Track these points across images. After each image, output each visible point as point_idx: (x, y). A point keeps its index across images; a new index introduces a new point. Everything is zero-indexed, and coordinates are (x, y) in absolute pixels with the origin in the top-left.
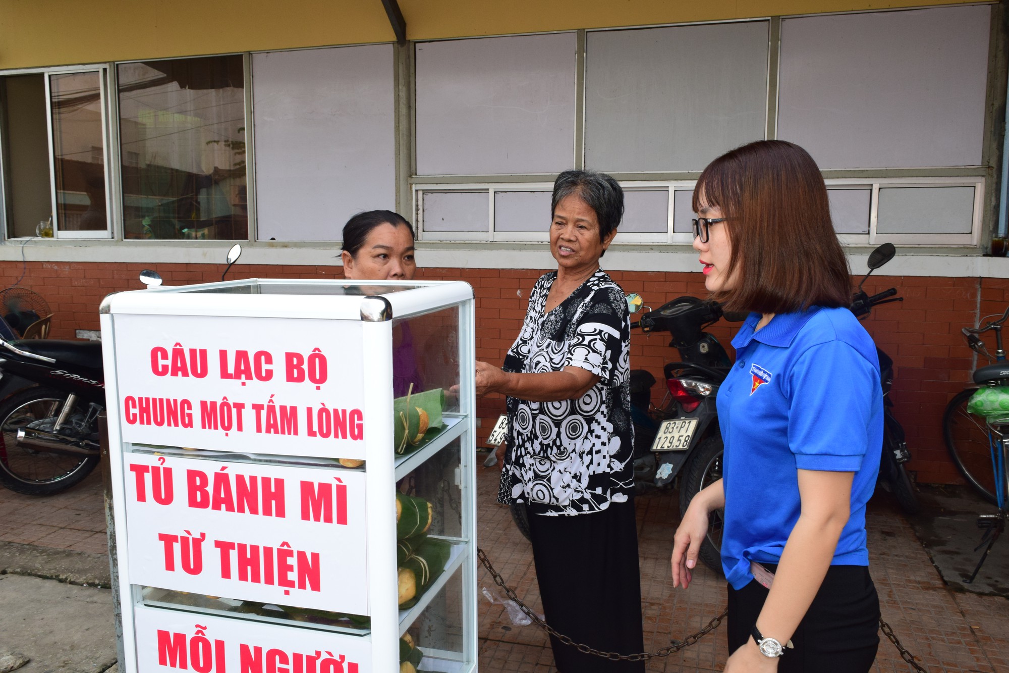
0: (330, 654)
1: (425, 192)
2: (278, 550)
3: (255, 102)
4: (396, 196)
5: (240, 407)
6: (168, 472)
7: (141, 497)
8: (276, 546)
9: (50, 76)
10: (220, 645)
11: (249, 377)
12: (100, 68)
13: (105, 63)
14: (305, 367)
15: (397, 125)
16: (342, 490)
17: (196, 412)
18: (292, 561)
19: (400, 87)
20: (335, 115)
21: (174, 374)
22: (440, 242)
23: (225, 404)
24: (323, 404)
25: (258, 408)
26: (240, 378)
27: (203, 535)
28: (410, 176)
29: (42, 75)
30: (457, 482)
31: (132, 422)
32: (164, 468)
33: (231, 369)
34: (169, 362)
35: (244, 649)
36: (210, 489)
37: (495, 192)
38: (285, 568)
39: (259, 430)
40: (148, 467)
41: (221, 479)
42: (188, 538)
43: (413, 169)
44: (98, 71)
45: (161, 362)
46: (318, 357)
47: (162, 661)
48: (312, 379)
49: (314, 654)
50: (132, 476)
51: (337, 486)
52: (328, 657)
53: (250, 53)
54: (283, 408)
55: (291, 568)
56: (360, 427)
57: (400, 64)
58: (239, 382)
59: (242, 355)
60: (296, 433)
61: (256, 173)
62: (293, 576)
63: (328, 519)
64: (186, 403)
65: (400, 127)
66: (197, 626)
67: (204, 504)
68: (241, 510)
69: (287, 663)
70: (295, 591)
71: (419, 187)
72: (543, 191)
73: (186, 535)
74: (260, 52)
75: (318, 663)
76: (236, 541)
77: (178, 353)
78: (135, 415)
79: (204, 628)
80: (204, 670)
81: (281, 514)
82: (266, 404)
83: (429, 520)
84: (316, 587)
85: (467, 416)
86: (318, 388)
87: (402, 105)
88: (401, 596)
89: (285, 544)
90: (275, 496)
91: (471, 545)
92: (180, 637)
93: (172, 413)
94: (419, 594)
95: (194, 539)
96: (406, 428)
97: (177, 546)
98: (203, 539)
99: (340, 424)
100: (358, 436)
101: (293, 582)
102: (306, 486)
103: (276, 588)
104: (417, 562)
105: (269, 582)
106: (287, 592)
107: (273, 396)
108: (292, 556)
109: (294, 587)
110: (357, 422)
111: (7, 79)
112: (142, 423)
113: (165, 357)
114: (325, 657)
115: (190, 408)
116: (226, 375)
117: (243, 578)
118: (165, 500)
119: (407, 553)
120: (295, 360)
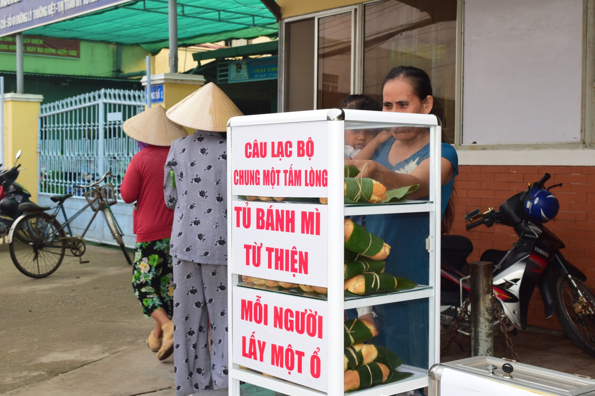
0: (311, 311)
2: (291, 251)
3: (465, 25)
5: (278, 172)
6: (249, 209)
7: (238, 225)
8: (290, 249)
9: (319, 19)
10: (266, 306)
11: (283, 156)
12: (352, 8)
13: (356, 4)
14: (305, 148)
15: (585, 34)
16: (318, 215)
17: (261, 176)
18: (297, 257)
20: (530, 29)
21: (254, 157)
23: (273, 171)
24: (312, 168)
26: (278, 156)
27: (261, 244)
29: (313, 19)
30: (427, 248)
31: (236, 184)
32: (248, 208)
33: (276, 153)
34: (251, 151)
35: (276, 308)
36: (265, 218)
38: (294, 261)
39: (286, 185)
40: (241, 208)
41: (270, 212)
42: (255, 246)
44: (351, 12)
45: (249, 151)
46: (310, 142)
47: (243, 318)
48: (308, 155)
49: (304, 311)
50: (235, 212)
51: (316, 213)
52: (310, 313)
54: (296, 171)
55: (296, 261)
56: (326, 179)
58: (278, 158)
59: (280, 144)
60: (300, 185)
61: (463, 85)
62: (297, 266)
63: (312, 233)
64: (258, 171)
66: (257, 296)
67: (262, 227)
68: (277, 230)
69: (293, 317)
70: (297, 274)
73: (255, 245)
75: (306, 316)
76: (274, 247)
77: (256, 145)
78: (237, 180)
79: (260, 297)
80: (259, 322)
81: (293, 231)
82: (289, 170)
83: (382, 250)
84: (306, 272)
85: (432, 202)
86: (310, 159)
87: (589, 15)
88: (355, 289)
89: (294, 247)
90: (291, 220)
91: (433, 290)
92: (250, 303)
93: (252, 178)
94: (369, 292)
95: (258, 247)
96: (360, 187)
97: (251, 251)
98: (261, 247)
99: (318, 178)
100: (325, 185)
101: (297, 269)
102: (304, 214)
103: (290, 273)
104: (372, 275)
105: (287, 270)
106: (294, 276)
107: (292, 165)
108: (297, 254)
109: (297, 272)
110: (325, 177)
111: (292, 25)
112: (240, 184)
113: (250, 148)
114: (308, 312)
115: (259, 175)
116: (273, 155)
117: (276, 268)
118: (247, 226)
119: (365, 267)
120: (301, 144)
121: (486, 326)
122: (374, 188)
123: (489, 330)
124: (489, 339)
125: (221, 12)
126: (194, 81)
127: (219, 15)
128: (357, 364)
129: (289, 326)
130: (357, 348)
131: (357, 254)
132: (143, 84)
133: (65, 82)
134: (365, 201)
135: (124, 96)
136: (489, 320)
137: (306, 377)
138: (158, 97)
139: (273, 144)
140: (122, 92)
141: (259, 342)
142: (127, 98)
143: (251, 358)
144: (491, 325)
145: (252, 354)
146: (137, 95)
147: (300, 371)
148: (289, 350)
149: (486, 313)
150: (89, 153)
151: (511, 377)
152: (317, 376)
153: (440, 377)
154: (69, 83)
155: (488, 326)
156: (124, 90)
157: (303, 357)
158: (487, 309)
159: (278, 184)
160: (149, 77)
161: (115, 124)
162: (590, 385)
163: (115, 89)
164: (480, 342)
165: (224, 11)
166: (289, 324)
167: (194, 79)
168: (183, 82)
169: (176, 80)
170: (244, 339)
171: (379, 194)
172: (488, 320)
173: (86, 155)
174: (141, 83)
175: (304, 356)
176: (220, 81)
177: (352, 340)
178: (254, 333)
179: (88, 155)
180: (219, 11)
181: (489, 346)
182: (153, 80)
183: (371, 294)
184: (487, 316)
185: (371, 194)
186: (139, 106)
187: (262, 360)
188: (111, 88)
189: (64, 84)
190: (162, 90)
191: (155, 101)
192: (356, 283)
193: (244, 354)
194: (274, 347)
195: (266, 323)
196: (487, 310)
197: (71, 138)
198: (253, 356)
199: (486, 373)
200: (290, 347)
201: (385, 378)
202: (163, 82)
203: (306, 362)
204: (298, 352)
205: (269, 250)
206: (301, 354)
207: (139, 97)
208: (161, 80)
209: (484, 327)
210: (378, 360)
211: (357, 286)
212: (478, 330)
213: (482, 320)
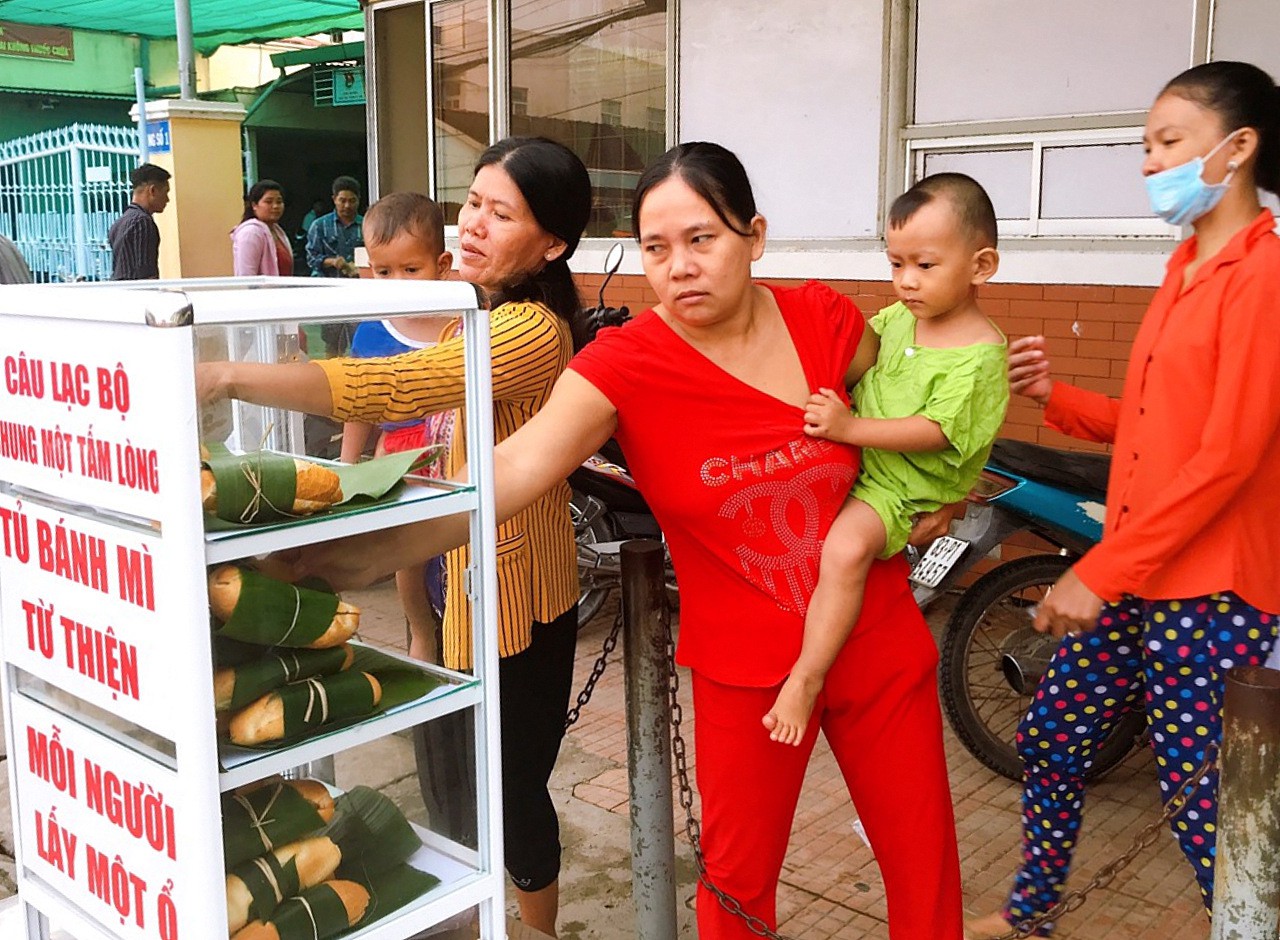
0: (150, 789)
1: (928, 152)
2: (106, 637)
3: (682, 21)
4: (881, 160)
5: (68, 439)
6: (24, 520)
7: (8, 553)
8: (104, 632)
9: (431, 5)
10: (70, 754)
11: (73, 401)
14: (112, 388)
15: (887, 40)
16: (148, 563)
17: (39, 444)
18: (116, 654)
20: (793, 31)
21: (22, 393)
23: (58, 434)
24: (128, 441)
25: (81, 440)
26: (65, 400)
27: (52, 606)
28: (904, 127)
32: (22, 515)
33: (60, 390)
34: (17, 377)
35: (88, 765)
36: (53, 546)
37: (1043, 148)
38: (112, 663)
39: (83, 473)
40: (9, 512)
41: (60, 531)
42: (42, 609)
43: (910, 113)
45: (12, 376)
46: (121, 374)
47: (33, 770)
48: (119, 406)
49: (138, 787)
51: (145, 555)
52: (150, 793)
54: (99, 444)
55: (115, 664)
56: (157, 474)
58: (66, 406)
59: (66, 370)
60: (111, 480)
62: (118, 675)
63: (140, 602)
64: (32, 431)
65: (891, 44)
66: (54, 727)
67: (50, 567)
68: (77, 580)
69: (120, 794)
70: (120, 696)
71: (916, 145)
72: (1129, 144)
73: (40, 605)
75: (143, 797)
76: (76, 620)
77: (23, 365)
79: (59, 731)
80: (61, 787)
81: (105, 589)
82: (86, 437)
83: (332, 628)
84: (136, 696)
85: (473, 489)
86: (124, 418)
87: (894, 6)
88: (259, 731)
89: (110, 630)
90: (100, 563)
92: (43, 738)
93: (23, 443)
94: (297, 732)
95: (46, 612)
96: (256, 486)
97: (35, 619)
98: (51, 614)
99: (142, 470)
100: (156, 489)
101: (118, 683)
102: (122, 552)
103: (107, 689)
104: (306, 688)
105: (101, 679)
106: (115, 697)
107: (91, 426)
108: (115, 647)
109: (119, 690)
110: (154, 468)
111: (385, 14)
112: (4, 454)
113: (14, 371)
114: (147, 792)
115: (34, 439)
116: (57, 397)
117: (82, 670)
118: (24, 557)
119: (287, 673)
120: (104, 377)
121: (652, 675)
122: (300, 481)
123: (659, 681)
124: (660, 699)
126: (226, 114)
128: (279, 898)
129: (114, 814)
130: (283, 857)
132: (134, 119)
133: (46, 103)
134: (276, 518)
136: (658, 660)
138: (161, 143)
139: (53, 365)
140: (107, 131)
141: (65, 833)
143: (52, 862)
144: (661, 670)
145: (55, 857)
147: (140, 922)
148: (118, 868)
149: (651, 647)
150: (60, 237)
154: (53, 104)
155: (655, 675)
157: (144, 893)
158: (654, 639)
159: (70, 470)
160: (143, 107)
161: (100, 188)
164: (642, 705)
166: (114, 807)
167: (226, 110)
168: (205, 117)
169: (192, 112)
170: (39, 817)
171: (317, 494)
172: (656, 662)
173: (54, 242)
174: (130, 117)
175: (145, 890)
176: (319, 102)
177: (268, 843)
178: (54, 808)
179: (58, 241)
181: (660, 712)
182: (149, 113)
184: (653, 654)
185: (293, 497)
187: (71, 875)
188: (89, 123)
189: (44, 107)
190: (166, 130)
191: (155, 149)
192: (263, 716)
193: (42, 853)
194: (90, 852)
195: (73, 794)
196: (654, 642)
197: (28, 211)
198: (56, 863)
200: (119, 863)
201: (356, 919)
202: (167, 115)
203: (150, 905)
204: (134, 880)
205: (67, 625)
206: (139, 886)
208: (164, 111)
209: (647, 677)
210: (340, 873)
211: (264, 724)
212: (637, 681)
213: (644, 662)
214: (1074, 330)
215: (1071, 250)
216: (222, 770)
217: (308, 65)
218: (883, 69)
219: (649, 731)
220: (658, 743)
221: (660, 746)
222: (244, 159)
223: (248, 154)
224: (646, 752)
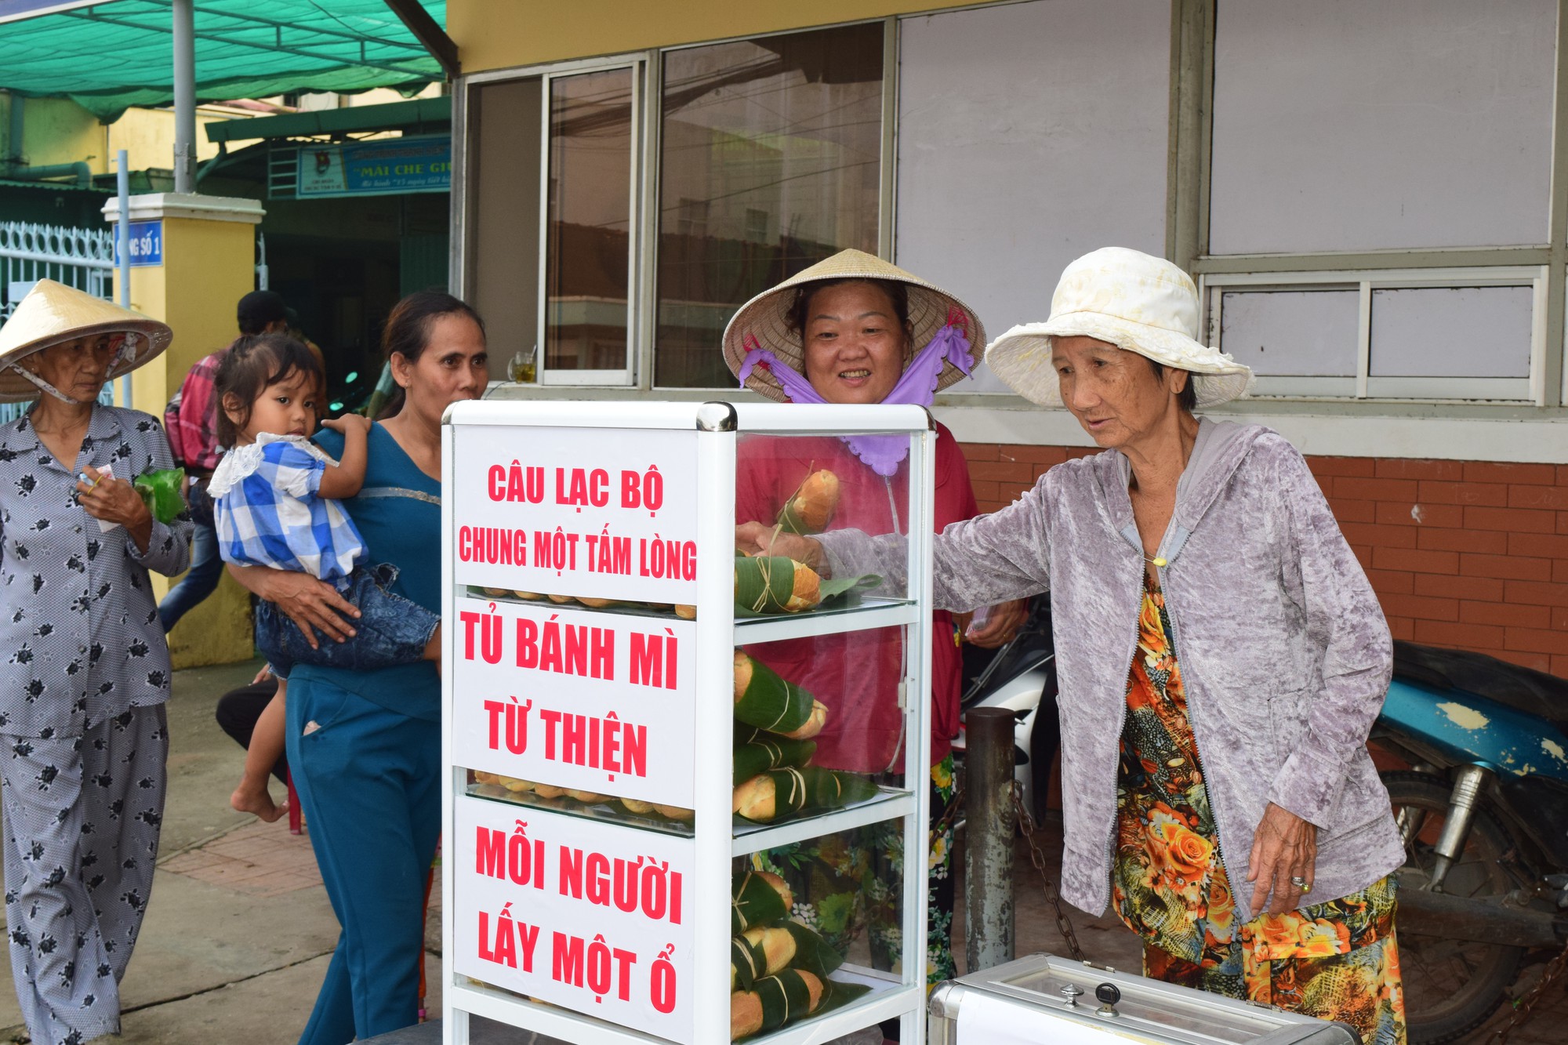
0: (652, 860)
1: (1226, 290)
2: (605, 722)
5: (573, 538)
6: (498, 620)
7: (470, 655)
8: (602, 717)
9: (551, 81)
10: (540, 846)
11: (584, 503)
12: (633, 60)
13: (643, 51)
14: (641, 488)
15: (1174, 150)
16: (672, 644)
17: (530, 546)
18: (618, 737)
19: (1183, 72)
20: (1051, 134)
21: (510, 499)
22: (1252, 398)
23: (559, 536)
24: (657, 535)
25: (591, 540)
26: (575, 503)
27: (529, 702)
28: (1196, 258)
30: (900, 704)
31: (465, 558)
32: (495, 617)
33: (567, 493)
34: (505, 484)
35: (564, 851)
36: (539, 643)
37: (1372, 290)
38: (611, 745)
39: (591, 569)
40: (478, 615)
41: (551, 629)
42: (513, 706)
43: (1203, 241)
44: (631, 67)
45: (499, 484)
46: (654, 476)
47: (480, 870)
48: (648, 505)
49: (635, 861)
50: (461, 626)
51: (668, 639)
52: (651, 864)
53: (897, 18)
54: (617, 540)
55: (616, 746)
56: (694, 563)
57: (1184, 25)
58: (573, 507)
59: (578, 474)
60: (628, 572)
61: (896, 255)
62: (618, 756)
63: (657, 683)
64: (520, 534)
65: (1180, 155)
66: (518, 822)
67: (531, 664)
68: (569, 671)
69: (608, 873)
70: (619, 776)
71: (1213, 280)
72: (1479, 287)
73: (512, 702)
74: (915, 15)
75: (640, 871)
76: (563, 710)
77: (516, 472)
78: (469, 550)
79: (525, 825)
80: (522, 880)
81: (609, 675)
82: (600, 535)
83: (811, 719)
84: (641, 772)
85: (914, 603)
86: (653, 515)
87: (1184, 109)
88: (753, 808)
89: (612, 714)
90: (605, 652)
91: (915, 799)
92: (499, 836)
93: (506, 547)
94: (783, 815)
95: (520, 707)
96: (767, 578)
97: (502, 717)
98: (529, 708)
99: (673, 560)
100: (691, 576)
101: (618, 764)
102: (636, 639)
103: (602, 773)
104: (789, 775)
105: (594, 763)
106: (611, 778)
107: (607, 525)
108: (618, 730)
109: (618, 771)
110: (690, 557)
111: (484, 89)
112: (475, 560)
113: (502, 478)
114: (647, 863)
115: (524, 541)
116: (561, 499)
117: (567, 758)
118: (493, 657)
119: (773, 758)
120: (631, 480)
121: (999, 854)
122: (796, 580)
123: (1006, 862)
124: (1006, 883)
125: (283, 29)
126: (236, 213)
127: (278, 34)
128: (755, 975)
129: (598, 893)
130: (753, 939)
131: (755, 728)
132: (107, 218)
134: (776, 610)
135: (54, 242)
136: (1007, 839)
137: (639, 1008)
138: (147, 251)
139: (560, 473)
140: (47, 232)
141: (522, 926)
142: (62, 248)
143: (499, 960)
144: (1009, 850)
145: (504, 954)
146: (87, 241)
147: (624, 994)
148: (598, 947)
149: (999, 823)
151: (1116, 1013)
152: (667, 1007)
153: (956, 1011)
155: (1003, 854)
156: (52, 226)
157: (631, 964)
158: (1003, 815)
159: (573, 567)
160: (126, 203)
162: (1283, 1026)
163: (30, 222)
164: (987, 889)
165: (289, 25)
166: (598, 887)
167: (238, 209)
168: (209, 217)
169: (193, 211)
170: (484, 918)
171: (806, 592)
172: (1004, 841)
174: (103, 215)
175: (635, 962)
176: (274, 192)
177: (744, 923)
178: (508, 905)
180: (277, 25)
181: (1006, 898)
182: (134, 210)
183: (788, 820)
184: (1002, 831)
185: (790, 593)
186: (93, 269)
187: (528, 967)
188: (18, 221)
190: (156, 234)
191: (139, 260)
192: (754, 796)
193: (484, 953)
194: (559, 939)
195: (539, 884)
196: (1003, 817)
198: (505, 959)
199: (1059, 1003)
200: (600, 941)
201: (814, 1004)
202: (160, 214)
203: (640, 976)
204: (619, 953)
205: (550, 717)
206: (627, 958)
207: (94, 245)
208: (156, 209)
209: (995, 857)
210: (798, 961)
211: (757, 801)
212: (983, 863)
213: (991, 840)
214: (1414, 516)
215: (1409, 415)
216: (734, 837)
217: (260, 140)
218: (1169, 185)
219: (995, 918)
220: (1003, 932)
221: (1005, 936)
222: (257, 276)
223: (263, 270)
224: (989, 942)
